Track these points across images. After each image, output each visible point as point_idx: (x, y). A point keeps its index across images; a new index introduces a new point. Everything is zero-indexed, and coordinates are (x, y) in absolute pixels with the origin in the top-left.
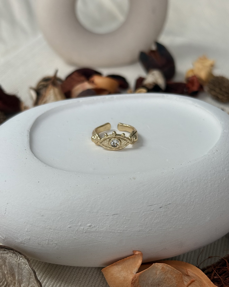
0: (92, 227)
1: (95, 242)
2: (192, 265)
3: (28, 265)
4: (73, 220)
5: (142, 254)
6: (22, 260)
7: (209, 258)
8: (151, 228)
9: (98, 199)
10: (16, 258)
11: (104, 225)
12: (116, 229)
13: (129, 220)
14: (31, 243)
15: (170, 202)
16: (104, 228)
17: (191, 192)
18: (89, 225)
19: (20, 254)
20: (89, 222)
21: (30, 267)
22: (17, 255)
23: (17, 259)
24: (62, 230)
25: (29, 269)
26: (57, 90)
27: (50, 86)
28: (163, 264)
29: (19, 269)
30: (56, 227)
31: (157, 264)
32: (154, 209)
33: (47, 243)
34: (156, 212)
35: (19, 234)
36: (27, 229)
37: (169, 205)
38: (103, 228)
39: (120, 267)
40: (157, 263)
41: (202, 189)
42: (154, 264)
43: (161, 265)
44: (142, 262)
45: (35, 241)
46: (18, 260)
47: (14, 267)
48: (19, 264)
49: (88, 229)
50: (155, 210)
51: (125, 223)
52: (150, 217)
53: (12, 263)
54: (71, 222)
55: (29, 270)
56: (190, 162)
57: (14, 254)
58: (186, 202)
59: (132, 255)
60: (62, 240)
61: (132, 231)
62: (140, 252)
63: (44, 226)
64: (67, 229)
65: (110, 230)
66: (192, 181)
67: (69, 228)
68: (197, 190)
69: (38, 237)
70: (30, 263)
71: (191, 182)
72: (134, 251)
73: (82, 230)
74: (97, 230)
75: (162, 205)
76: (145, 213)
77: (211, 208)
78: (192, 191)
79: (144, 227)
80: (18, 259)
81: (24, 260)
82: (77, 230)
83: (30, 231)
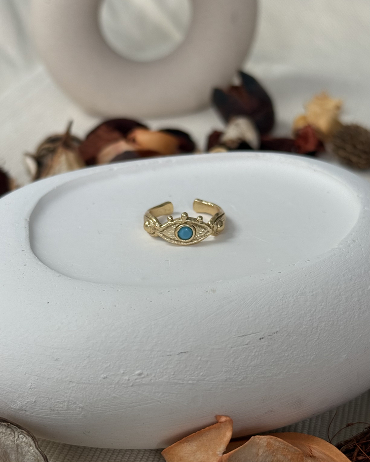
0: (143, 376)
1: (149, 401)
2: (319, 439)
3: (34, 446)
4: (110, 365)
5: (231, 421)
6: (23, 439)
7: (348, 425)
8: (245, 376)
9: (153, 326)
10: (12, 435)
11: (165, 371)
12: (185, 379)
13: (207, 361)
14: (38, 408)
15: (278, 330)
16: (165, 377)
17: (312, 312)
18: (137, 372)
19: (20, 428)
20: (137, 367)
21: (38, 449)
22: (15, 430)
23: (15, 436)
24: (90, 384)
25: (36, 453)
26: (71, 156)
27: (60, 150)
28: (268, 436)
29: (19, 455)
30: (81, 379)
31: (259, 438)
32: (249, 342)
33: (65, 407)
34: (254, 346)
35: (17, 395)
36: (30, 384)
37: (275, 334)
38: (162, 377)
39: (194, 444)
40: (258, 436)
41: (331, 306)
42: (252, 437)
43: (265, 440)
44: (233, 435)
45: (44, 404)
46: (16, 439)
47: (8, 451)
48: (18, 445)
49: (136, 379)
50: (251, 343)
51: (201, 368)
52: (244, 356)
53: (5, 445)
54: (106, 368)
55: (36, 455)
56: (309, 261)
57: (8, 429)
58: (304, 328)
59: (215, 424)
60: (91, 400)
61: (213, 381)
62: (228, 418)
63: (60, 378)
64: (100, 381)
65: (175, 381)
66: (314, 293)
67: (104, 378)
68: (323, 308)
69: (50, 397)
70: (36, 443)
71: (311, 294)
72: (218, 417)
73: (126, 381)
74: (152, 381)
75: (264, 334)
76: (235, 348)
77: (348, 337)
78: (314, 310)
79: (234, 373)
80: (17, 437)
81: (26, 438)
82: (117, 382)
83: (35, 388)
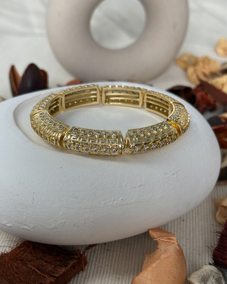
1: (127, 213)
9: (124, 174)
11: (134, 196)
12: (144, 199)
13: (152, 189)
14: (66, 225)
15: (179, 169)
16: (134, 199)
20: (120, 196)
24: (97, 208)
30: (92, 206)
32: (169, 177)
33: (83, 222)
35: (53, 220)
36: (62, 213)
45: (70, 223)
49: (120, 202)
51: (150, 192)
54: (104, 198)
60: (98, 217)
61: (156, 199)
63: (80, 207)
64: (102, 206)
65: (139, 201)
67: (104, 204)
69: (74, 218)
74: (128, 202)
75: (174, 172)
76: (163, 181)
79: (164, 193)
82: (111, 205)
83: (65, 215)
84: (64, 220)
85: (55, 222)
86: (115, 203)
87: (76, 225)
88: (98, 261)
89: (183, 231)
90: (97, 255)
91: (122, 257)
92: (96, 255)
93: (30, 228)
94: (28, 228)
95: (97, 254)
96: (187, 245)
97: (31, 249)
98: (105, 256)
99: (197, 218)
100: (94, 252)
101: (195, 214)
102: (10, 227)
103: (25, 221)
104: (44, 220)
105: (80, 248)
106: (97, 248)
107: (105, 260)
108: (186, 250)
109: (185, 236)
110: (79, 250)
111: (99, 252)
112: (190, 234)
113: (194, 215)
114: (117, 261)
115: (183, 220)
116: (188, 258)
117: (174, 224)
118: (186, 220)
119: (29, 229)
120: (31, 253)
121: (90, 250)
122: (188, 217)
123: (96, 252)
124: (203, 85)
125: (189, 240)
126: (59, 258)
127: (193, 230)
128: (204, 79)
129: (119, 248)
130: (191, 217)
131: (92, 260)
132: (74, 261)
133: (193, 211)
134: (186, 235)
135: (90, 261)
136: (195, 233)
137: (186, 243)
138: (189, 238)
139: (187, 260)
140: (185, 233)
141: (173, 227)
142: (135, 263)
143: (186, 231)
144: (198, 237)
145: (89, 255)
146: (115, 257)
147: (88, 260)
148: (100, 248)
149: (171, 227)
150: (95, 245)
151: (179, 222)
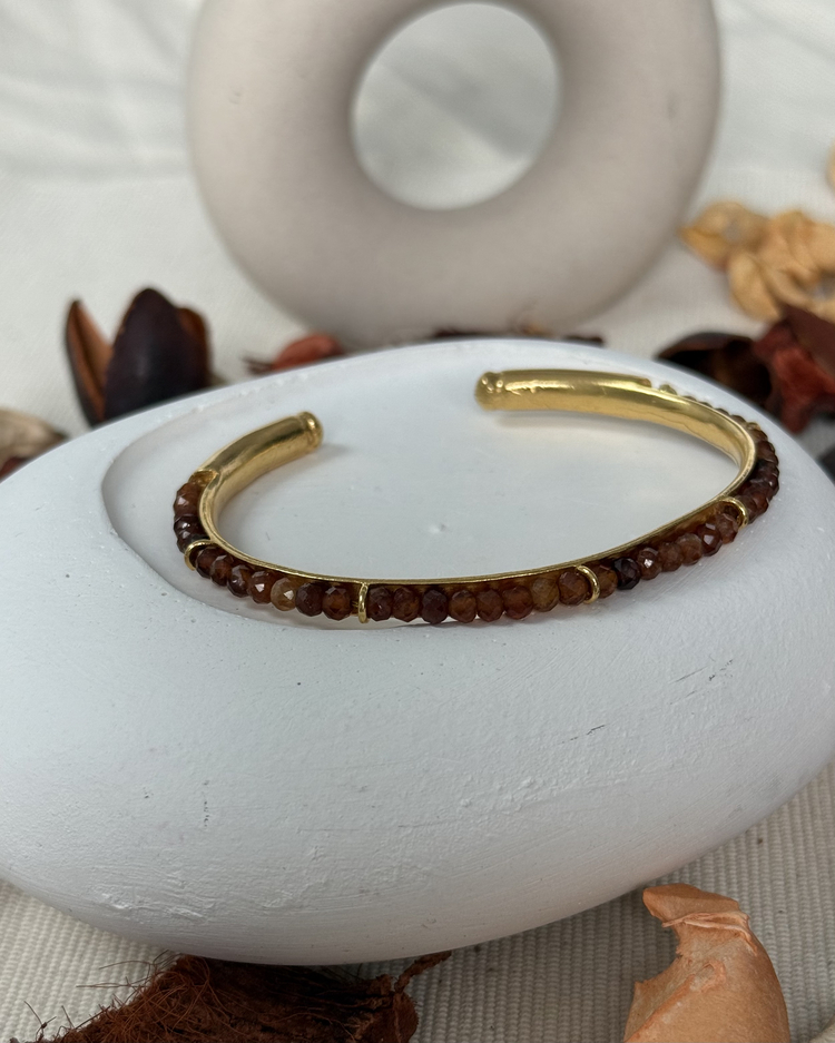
1: (554, 833)
4: (472, 779)
8: (699, 751)
9: (530, 690)
11: (572, 771)
12: (609, 777)
13: (639, 737)
14: (332, 895)
15: (731, 657)
16: (574, 781)
17: (770, 615)
18: (525, 782)
20: (523, 772)
24: (442, 823)
30: (422, 817)
32: (696, 687)
33: (394, 879)
34: (703, 694)
35: (282, 878)
36: (313, 850)
37: (729, 667)
38: (570, 782)
45: (347, 883)
49: (525, 796)
50: (698, 689)
51: (630, 751)
54: (466, 786)
58: (768, 646)
60: (447, 855)
61: (654, 772)
63: (377, 825)
64: (460, 812)
65: (594, 784)
67: (466, 806)
69: (361, 866)
73: (509, 804)
74: (555, 793)
75: (714, 669)
76: (676, 704)
78: (772, 610)
79: (683, 751)
82: (491, 808)
83: (325, 856)
84: (325, 876)
85: (291, 885)
86: (507, 800)
87: (368, 891)
88: (456, 1013)
89: (762, 884)
90: (452, 994)
91: (545, 994)
92: (448, 993)
93: (199, 912)
94: (195, 914)
95: (452, 990)
96: (780, 932)
97: (208, 989)
98: (482, 992)
99: (810, 828)
100: (440, 981)
101: (802, 814)
102: (129, 912)
103: (182, 887)
104: (250, 879)
105: (386, 971)
106: (450, 968)
107: (481, 1008)
108: (780, 952)
109: (769, 901)
110: (382, 976)
111: (459, 981)
112: (788, 892)
113: (798, 820)
114: (526, 1009)
115: (760, 841)
116: (787, 980)
117: (727, 859)
118: (771, 839)
119: (200, 916)
120: (210, 1003)
121: (424, 977)
122: (777, 829)
123: (448, 983)
124: (792, 322)
125: (786, 916)
126: (312, 1011)
127: (798, 876)
128: (795, 297)
129: (529, 962)
130: (787, 828)
131: (437, 1011)
132: (369, 1020)
133: (791, 806)
134: (774, 897)
135: (426, 1015)
136: (805, 888)
137: (776, 928)
138: (784, 906)
139: (786, 989)
140: (768, 889)
141: (723, 870)
142: (593, 1012)
143: (772, 881)
144: (818, 901)
145: (423, 993)
146: (517, 995)
147: (420, 1014)
148: (459, 966)
149: (717, 870)
150: (443, 957)
151: (743, 848)
